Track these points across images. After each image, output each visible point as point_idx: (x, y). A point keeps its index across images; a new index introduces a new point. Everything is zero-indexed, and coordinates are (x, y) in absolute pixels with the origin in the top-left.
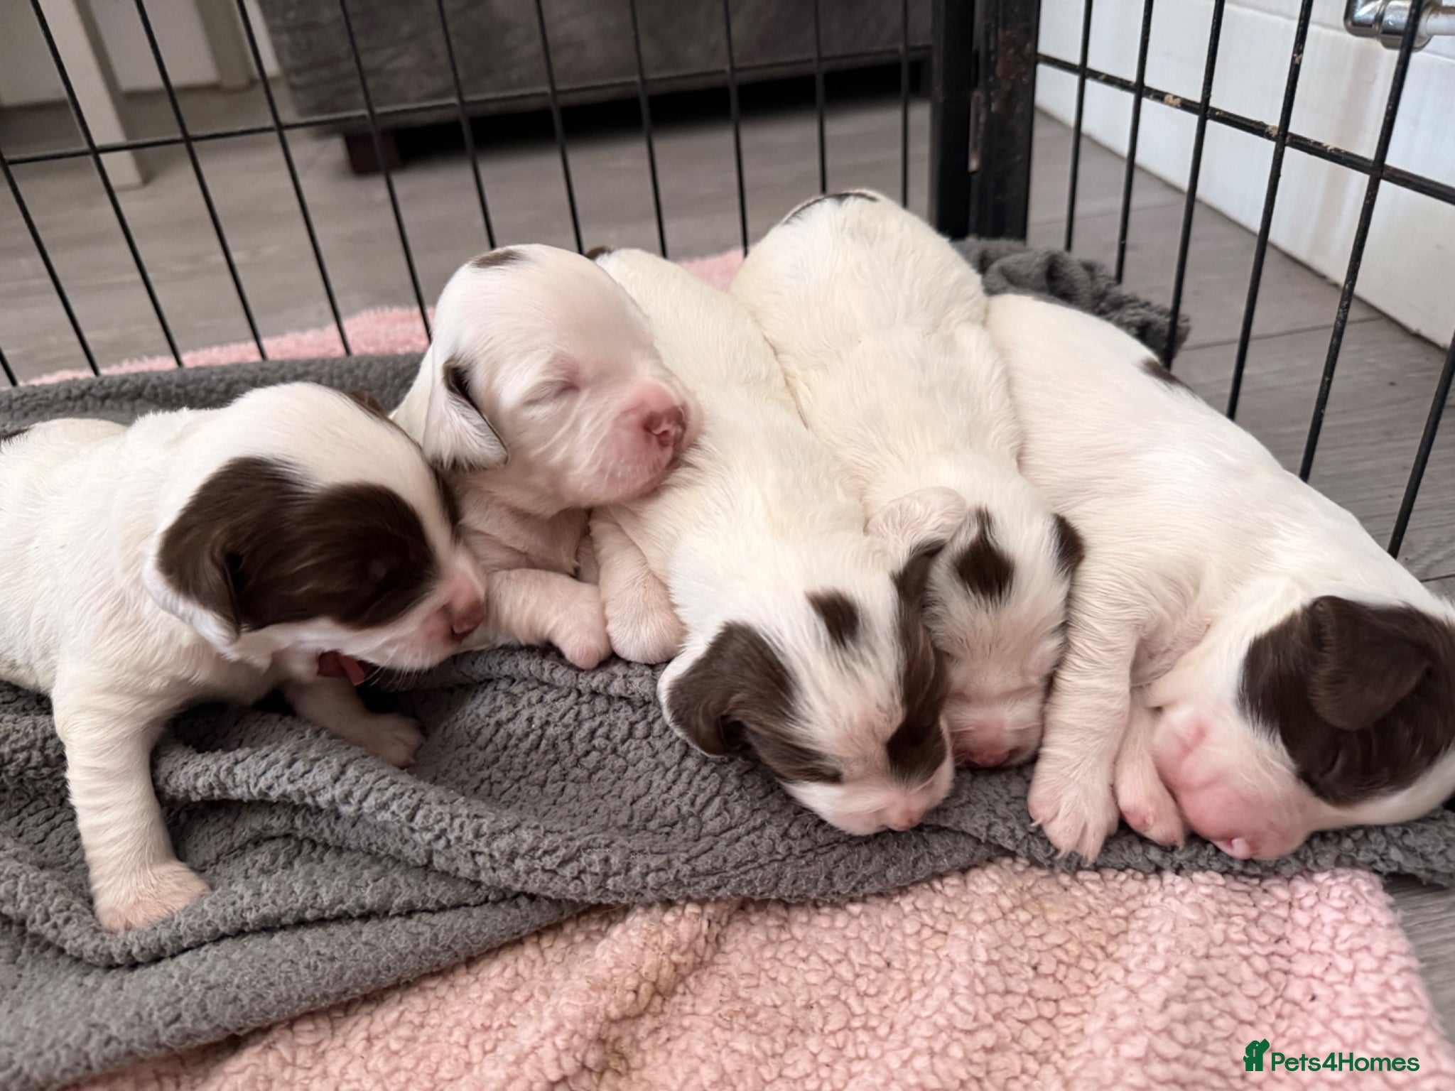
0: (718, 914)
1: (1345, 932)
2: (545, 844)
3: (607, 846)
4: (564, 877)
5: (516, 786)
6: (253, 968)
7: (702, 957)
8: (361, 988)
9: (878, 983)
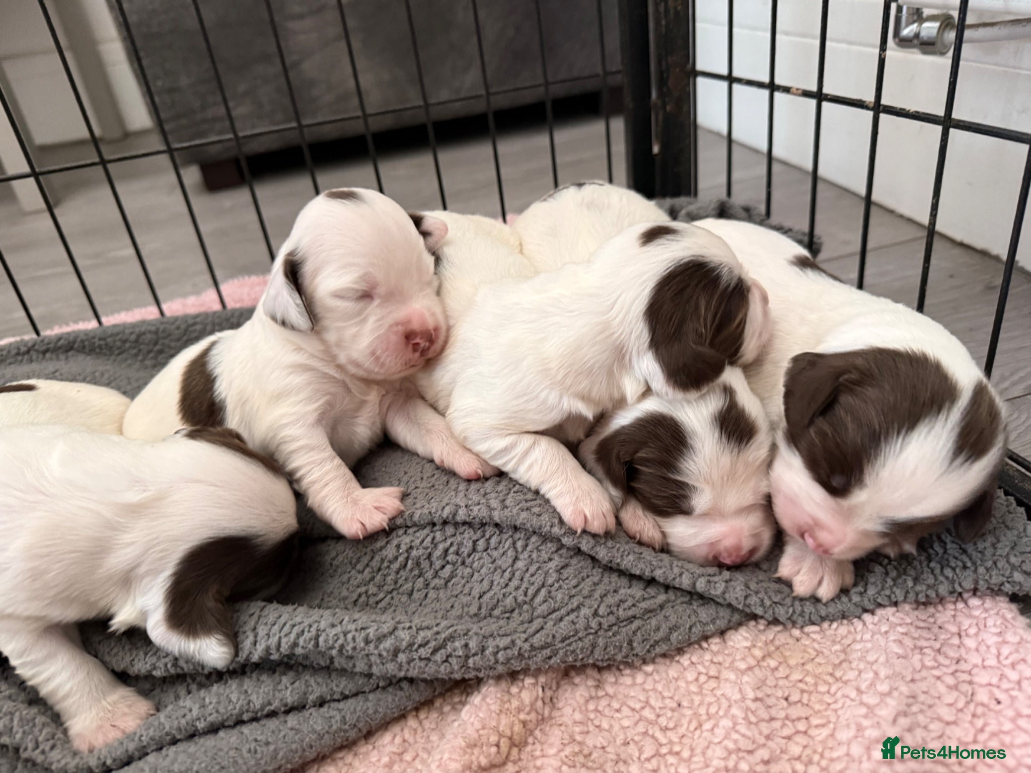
0: (549, 682)
1: (1005, 651)
2: (419, 640)
3: (465, 634)
4: (436, 662)
5: (389, 596)
6: (207, 757)
7: (542, 715)
8: (291, 763)
9: (674, 719)
